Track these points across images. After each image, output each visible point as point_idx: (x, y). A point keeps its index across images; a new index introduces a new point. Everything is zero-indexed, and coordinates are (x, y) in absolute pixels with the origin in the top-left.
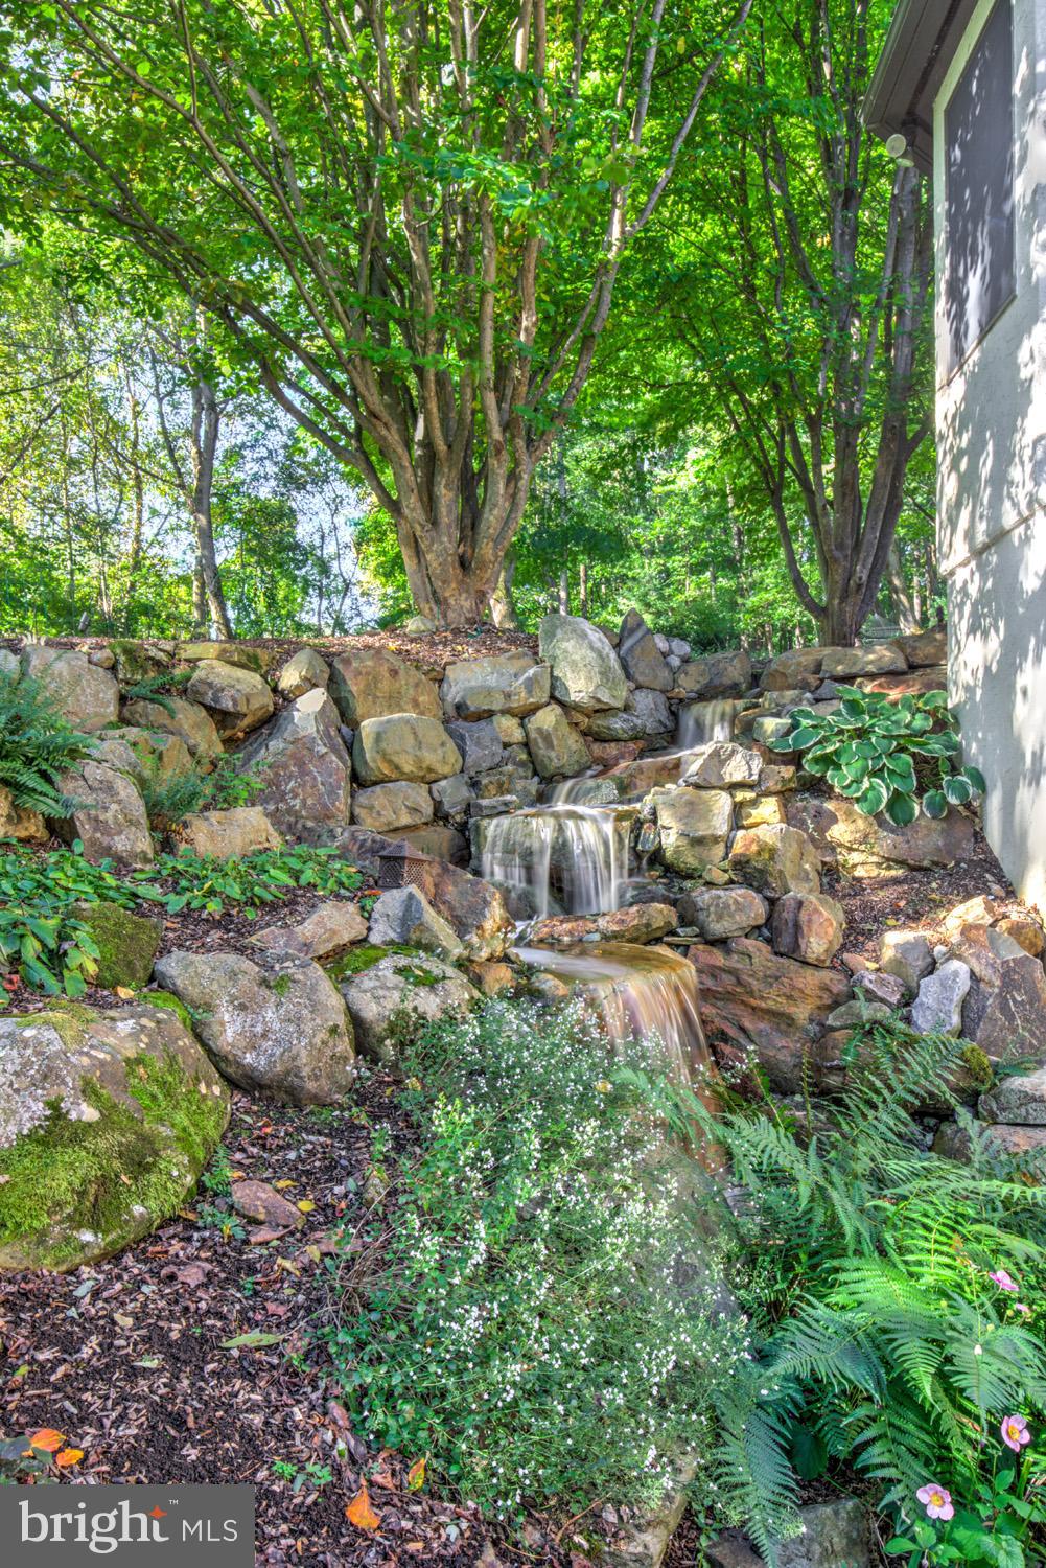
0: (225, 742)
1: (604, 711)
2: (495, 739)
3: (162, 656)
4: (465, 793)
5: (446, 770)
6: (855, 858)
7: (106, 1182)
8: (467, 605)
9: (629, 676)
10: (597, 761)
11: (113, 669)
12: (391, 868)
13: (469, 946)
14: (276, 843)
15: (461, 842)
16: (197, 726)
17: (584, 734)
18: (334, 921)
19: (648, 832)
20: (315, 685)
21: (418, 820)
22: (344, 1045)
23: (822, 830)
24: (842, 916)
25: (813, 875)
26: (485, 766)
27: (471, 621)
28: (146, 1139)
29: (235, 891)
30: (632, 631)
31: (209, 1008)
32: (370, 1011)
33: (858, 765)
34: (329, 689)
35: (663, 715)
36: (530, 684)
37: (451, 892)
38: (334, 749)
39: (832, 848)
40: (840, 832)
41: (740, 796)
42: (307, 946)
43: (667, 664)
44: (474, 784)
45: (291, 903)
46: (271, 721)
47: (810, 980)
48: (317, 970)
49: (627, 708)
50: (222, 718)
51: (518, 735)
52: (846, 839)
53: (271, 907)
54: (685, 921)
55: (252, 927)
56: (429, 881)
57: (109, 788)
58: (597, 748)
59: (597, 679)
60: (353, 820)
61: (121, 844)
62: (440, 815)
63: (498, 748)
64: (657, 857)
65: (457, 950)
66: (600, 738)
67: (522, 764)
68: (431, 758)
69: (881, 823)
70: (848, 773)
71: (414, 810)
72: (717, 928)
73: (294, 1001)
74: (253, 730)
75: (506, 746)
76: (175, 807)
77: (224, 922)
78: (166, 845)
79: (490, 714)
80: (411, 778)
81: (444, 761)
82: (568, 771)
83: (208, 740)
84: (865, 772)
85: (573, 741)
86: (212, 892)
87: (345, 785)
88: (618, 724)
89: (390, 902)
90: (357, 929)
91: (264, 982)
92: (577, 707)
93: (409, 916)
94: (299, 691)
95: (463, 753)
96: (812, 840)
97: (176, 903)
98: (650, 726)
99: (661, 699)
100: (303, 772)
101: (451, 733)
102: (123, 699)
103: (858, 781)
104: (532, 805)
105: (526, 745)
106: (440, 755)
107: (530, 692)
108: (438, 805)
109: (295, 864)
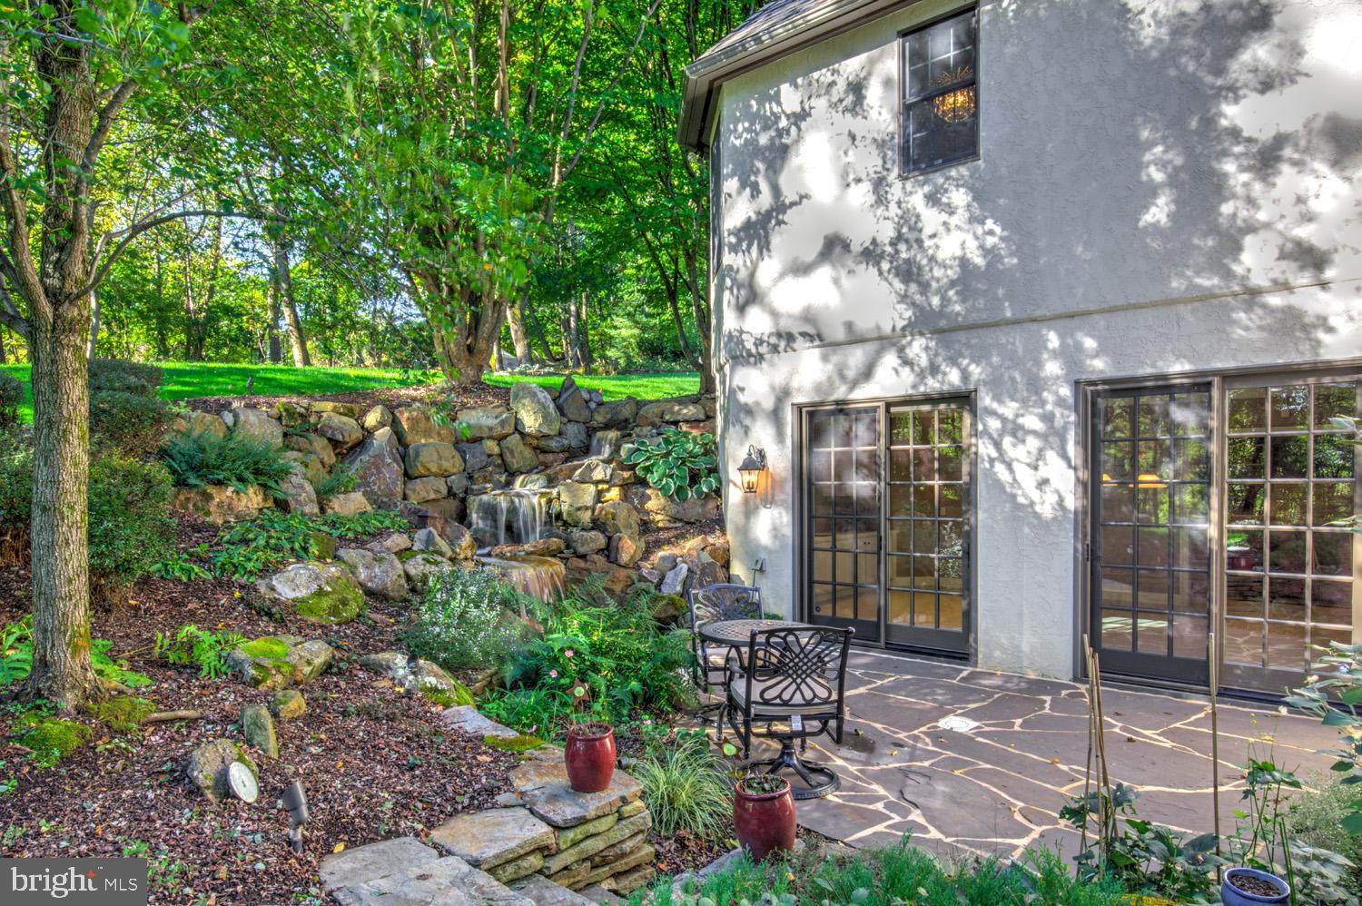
0: (336, 455)
1: (546, 436)
2: (483, 453)
3: (302, 410)
4: (465, 482)
5: (455, 470)
6: (659, 517)
7: (336, 607)
8: (471, 373)
9: (563, 414)
10: (542, 463)
11: (279, 419)
12: (422, 520)
13: (454, 552)
14: (369, 508)
15: (463, 507)
16: (323, 448)
17: (535, 448)
18: (399, 540)
19: (555, 505)
20: (385, 425)
21: (439, 496)
22: (403, 581)
23: (642, 503)
24: (643, 545)
25: (634, 525)
26: (477, 467)
27: (473, 383)
28: (346, 599)
29: (360, 529)
30: (567, 389)
31: (356, 567)
32: (413, 572)
33: (661, 471)
34: (392, 426)
35: (583, 436)
36: (503, 423)
37: (448, 530)
38: (395, 460)
39: (648, 513)
40: (650, 505)
41: (600, 487)
42: (388, 549)
43: (588, 407)
44: (470, 477)
45: (380, 534)
46: (361, 445)
47: (622, 573)
48: (393, 556)
49: (560, 434)
50: (335, 443)
51: (496, 450)
52: (654, 509)
53: (373, 535)
54: (568, 547)
55: (366, 543)
56: (439, 526)
57: (302, 487)
58: (541, 457)
59: (540, 420)
60: (405, 497)
61: (307, 509)
62: (451, 493)
63: (484, 458)
64: (559, 516)
65: (449, 554)
66: (544, 451)
67: (499, 466)
68: (446, 465)
69: (673, 501)
70: (656, 476)
71: (437, 491)
72: (582, 550)
73: (385, 566)
74: (352, 448)
75: (489, 456)
76: (326, 493)
77: (356, 540)
78: (322, 510)
79: (481, 439)
80: (436, 475)
81: (454, 466)
82: (523, 470)
83: (329, 456)
84: (665, 475)
85: (528, 453)
86: (349, 529)
87: (401, 479)
88: (553, 444)
89: (421, 534)
90: (408, 544)
91: (375, 559)
92: (529, 435)
93: (429, 541)
94: (376, 428)
95: (465, 461)
96: (636, 508)
97: (336, 533)
98: (574, 443)
99: (582, 427)
100: (379, 472)
101: (458, 450)
102: (285, 435)
103: (661, 480)
104: (502, 488)
105: (501, 455)
106: (452, 462)
107: (503, 427)
108: (450, 489)
109: (380, 518)
